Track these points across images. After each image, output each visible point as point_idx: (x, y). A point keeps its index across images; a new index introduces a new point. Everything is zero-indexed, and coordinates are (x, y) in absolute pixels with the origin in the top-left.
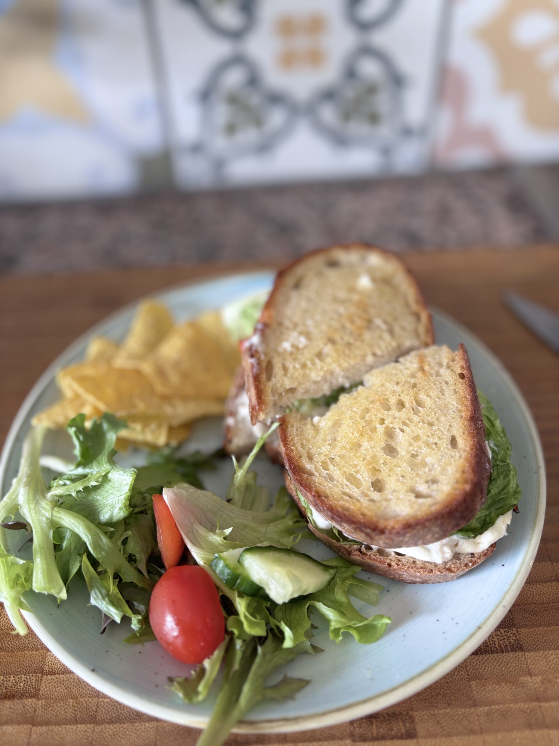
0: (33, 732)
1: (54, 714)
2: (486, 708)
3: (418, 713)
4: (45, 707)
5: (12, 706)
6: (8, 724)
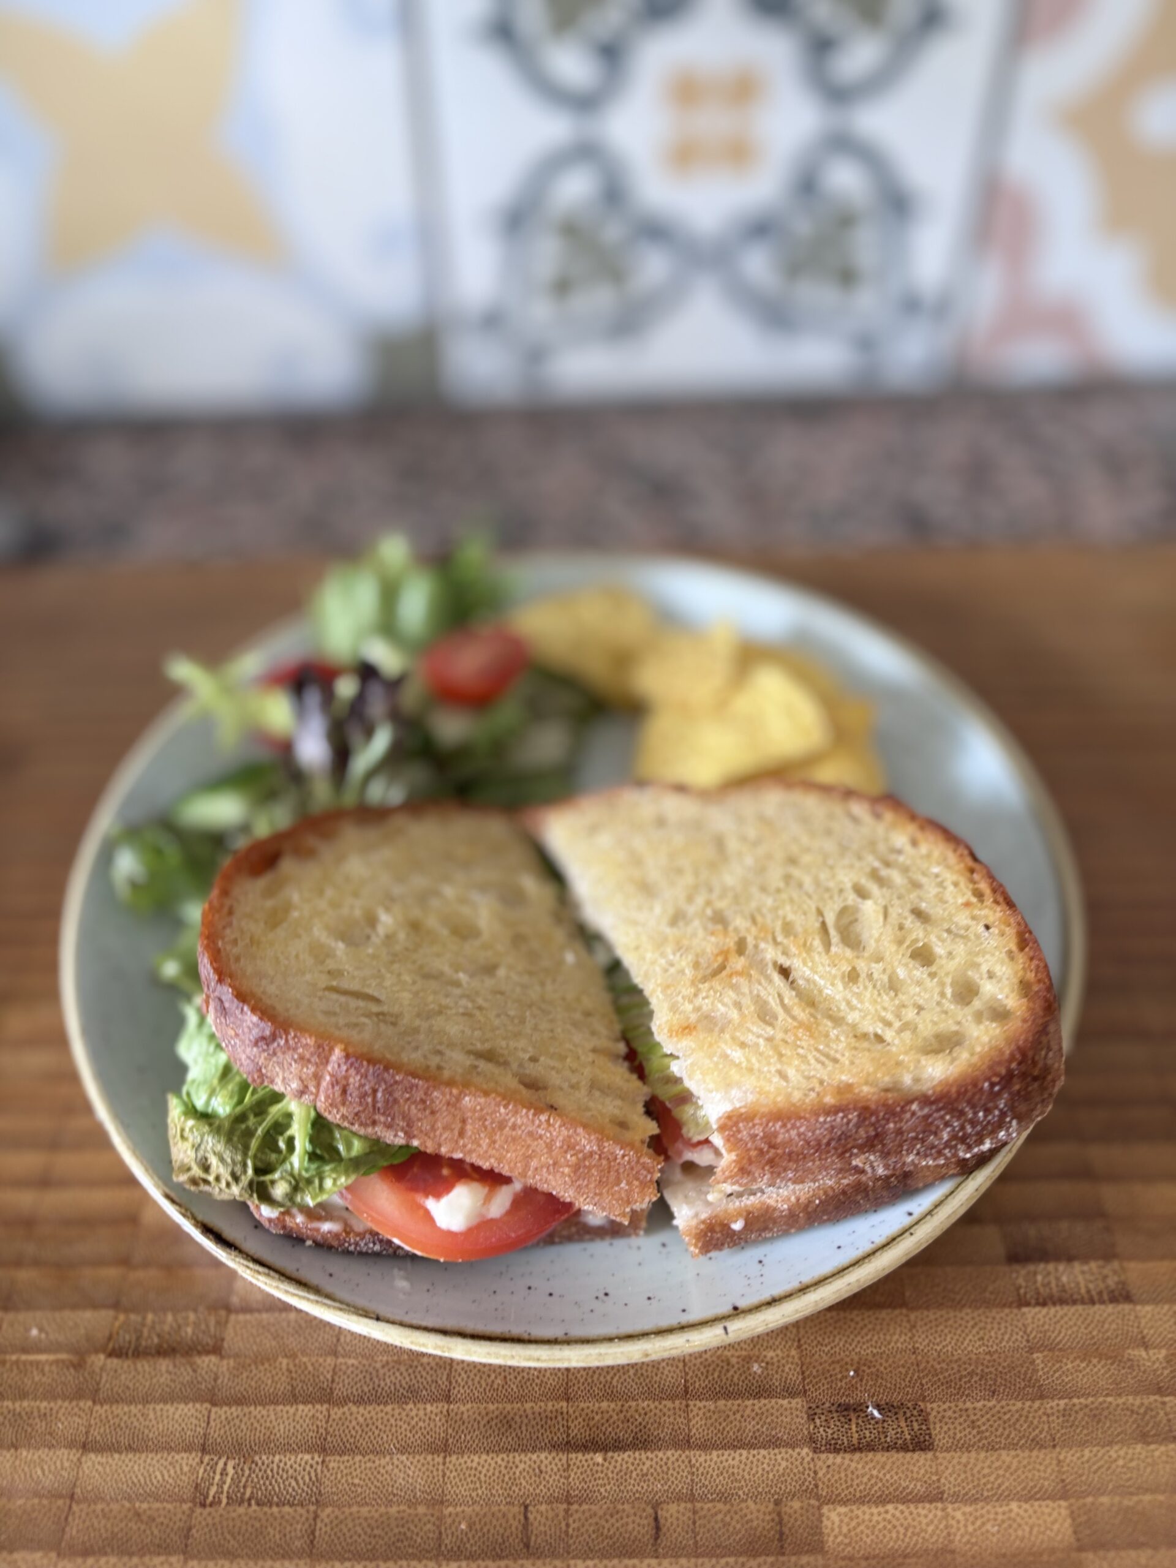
0: (213, 1416)
1: (253, 1384)
2: (1062, 1402)
3: (935, 1405)
4: (235, 1372)
5: (171, 1368)
6: (164, 1400)
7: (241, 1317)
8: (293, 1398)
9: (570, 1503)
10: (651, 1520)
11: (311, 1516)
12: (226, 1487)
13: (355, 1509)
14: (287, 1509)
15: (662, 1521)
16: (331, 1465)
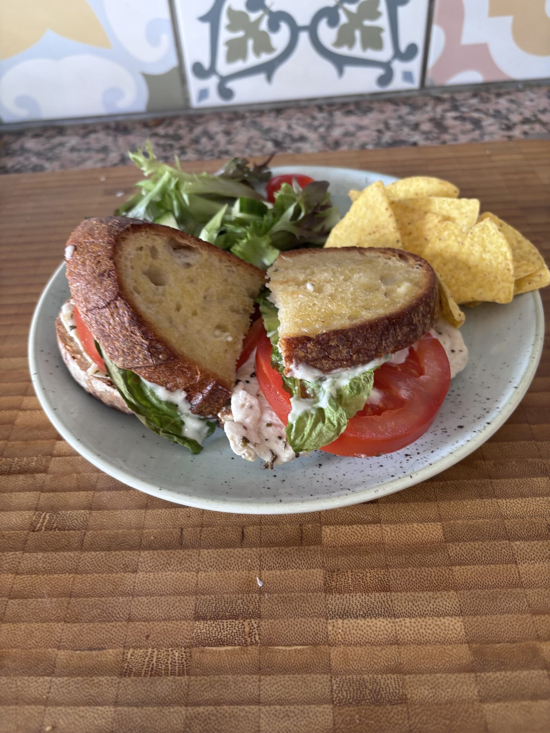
1: (61, 484)
4: (53, 479)
5: (24, 479)
6: (20, 491)
7: (57, 458)
8: (79, 489)
9: (203, 527)
10: (240, 533)
11: (83, 534)
12: (45, 524)
13: (102, 531)
14: (72, 531)
15: (245, 533)
16: (94, 514)
